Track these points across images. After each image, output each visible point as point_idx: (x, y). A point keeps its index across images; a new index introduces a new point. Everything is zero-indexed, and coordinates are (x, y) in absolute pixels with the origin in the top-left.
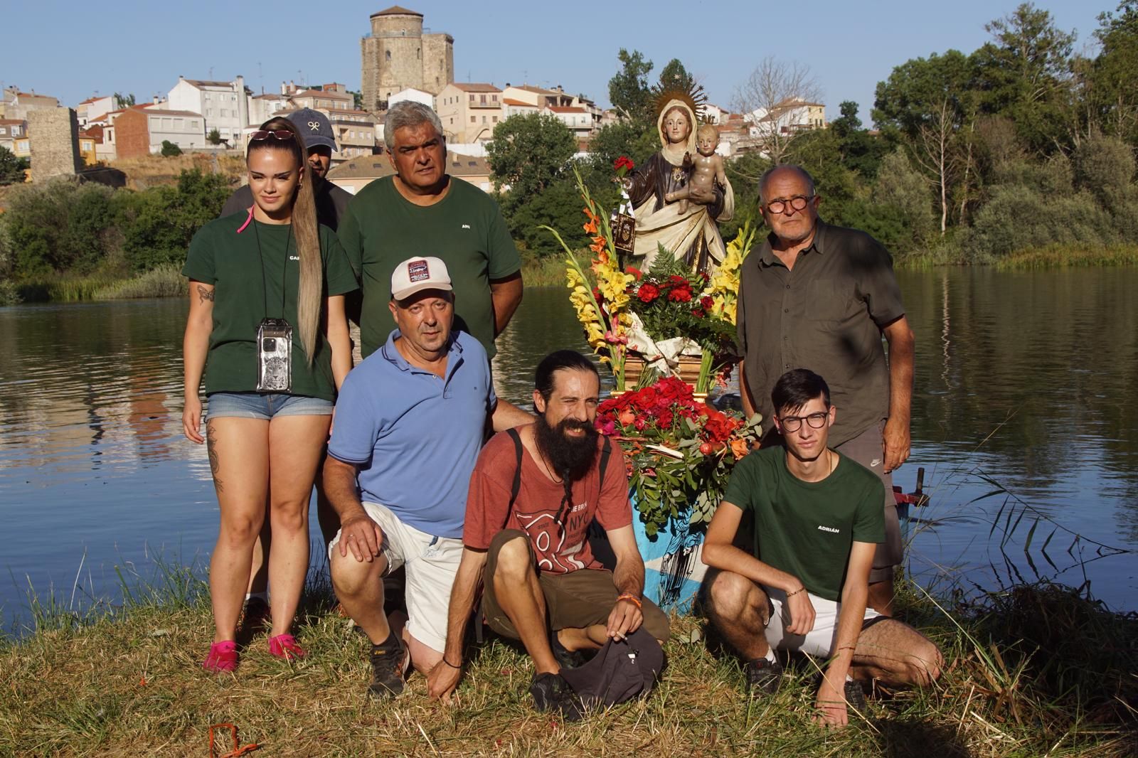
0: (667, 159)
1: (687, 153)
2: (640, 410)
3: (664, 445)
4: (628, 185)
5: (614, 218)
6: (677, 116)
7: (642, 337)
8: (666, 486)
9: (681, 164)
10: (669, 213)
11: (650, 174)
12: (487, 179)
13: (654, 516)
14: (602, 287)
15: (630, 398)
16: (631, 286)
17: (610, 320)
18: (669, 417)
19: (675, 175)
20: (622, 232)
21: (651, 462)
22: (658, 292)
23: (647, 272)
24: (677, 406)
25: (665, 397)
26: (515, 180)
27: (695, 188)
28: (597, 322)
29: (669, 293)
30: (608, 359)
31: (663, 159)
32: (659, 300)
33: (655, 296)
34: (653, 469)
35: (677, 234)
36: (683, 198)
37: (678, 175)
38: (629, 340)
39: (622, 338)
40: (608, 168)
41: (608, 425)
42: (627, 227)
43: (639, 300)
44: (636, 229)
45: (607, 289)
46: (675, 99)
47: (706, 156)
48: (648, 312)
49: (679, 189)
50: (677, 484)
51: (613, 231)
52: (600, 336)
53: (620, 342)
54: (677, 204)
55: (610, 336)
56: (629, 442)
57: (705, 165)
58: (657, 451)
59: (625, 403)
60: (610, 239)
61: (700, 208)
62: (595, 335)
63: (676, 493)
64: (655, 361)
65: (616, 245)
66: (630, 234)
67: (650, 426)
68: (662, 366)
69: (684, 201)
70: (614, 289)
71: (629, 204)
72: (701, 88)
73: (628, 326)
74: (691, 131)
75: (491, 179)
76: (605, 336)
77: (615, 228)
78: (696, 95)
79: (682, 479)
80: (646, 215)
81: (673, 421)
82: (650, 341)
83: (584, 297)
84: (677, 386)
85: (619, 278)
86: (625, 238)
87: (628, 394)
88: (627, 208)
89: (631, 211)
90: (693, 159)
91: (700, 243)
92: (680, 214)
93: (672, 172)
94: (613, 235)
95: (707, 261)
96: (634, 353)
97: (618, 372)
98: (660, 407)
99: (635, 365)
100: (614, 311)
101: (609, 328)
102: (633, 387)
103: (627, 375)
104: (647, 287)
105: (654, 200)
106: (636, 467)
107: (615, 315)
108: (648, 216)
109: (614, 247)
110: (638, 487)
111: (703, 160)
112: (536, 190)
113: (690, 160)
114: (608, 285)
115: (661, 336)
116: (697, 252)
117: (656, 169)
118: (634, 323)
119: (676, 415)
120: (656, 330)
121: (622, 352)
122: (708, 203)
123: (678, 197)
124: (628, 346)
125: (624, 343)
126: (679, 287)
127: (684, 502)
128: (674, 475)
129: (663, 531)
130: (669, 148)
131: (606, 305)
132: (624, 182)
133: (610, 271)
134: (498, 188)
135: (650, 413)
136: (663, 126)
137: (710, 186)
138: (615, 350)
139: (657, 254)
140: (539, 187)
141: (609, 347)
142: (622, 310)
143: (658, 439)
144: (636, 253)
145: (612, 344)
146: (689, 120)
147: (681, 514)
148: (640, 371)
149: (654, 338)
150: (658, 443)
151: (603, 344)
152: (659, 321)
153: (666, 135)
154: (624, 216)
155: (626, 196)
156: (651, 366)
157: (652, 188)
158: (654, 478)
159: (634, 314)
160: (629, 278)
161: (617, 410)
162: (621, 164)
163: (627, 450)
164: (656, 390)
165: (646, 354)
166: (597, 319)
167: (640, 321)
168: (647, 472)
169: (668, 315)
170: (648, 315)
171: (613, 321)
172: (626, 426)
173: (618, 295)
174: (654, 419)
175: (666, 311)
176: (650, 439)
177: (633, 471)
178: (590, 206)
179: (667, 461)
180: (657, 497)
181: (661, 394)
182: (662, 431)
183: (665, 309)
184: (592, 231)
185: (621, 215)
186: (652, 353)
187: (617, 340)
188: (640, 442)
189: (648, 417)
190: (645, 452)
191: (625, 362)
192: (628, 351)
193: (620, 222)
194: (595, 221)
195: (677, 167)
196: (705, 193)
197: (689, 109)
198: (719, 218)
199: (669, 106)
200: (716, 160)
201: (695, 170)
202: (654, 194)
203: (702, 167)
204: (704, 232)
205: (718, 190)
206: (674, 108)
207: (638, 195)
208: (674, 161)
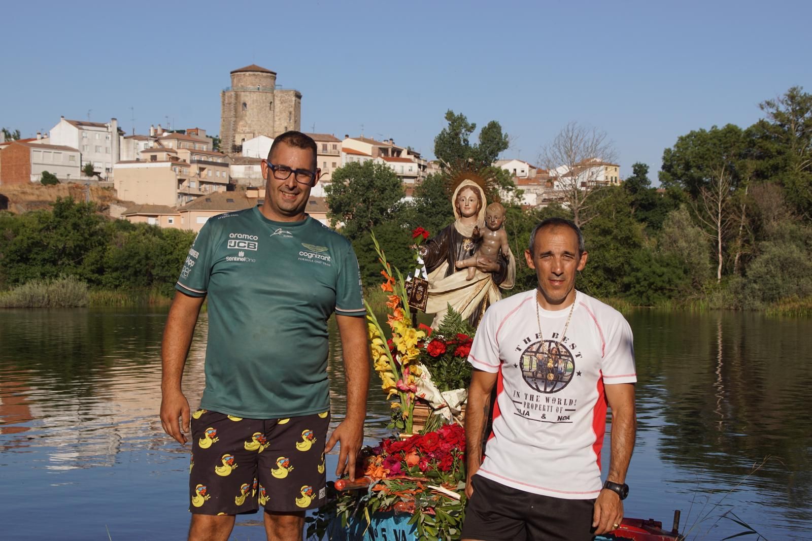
0: (459, 231)
1: (476, 227)
2: (424, 452)
3: (444, 486)
4: (423, 252)
5: (409, 280)
6: (469, 194)
7: (429, 387)
8: (444, 524)
9: (470, 236)
10: (459, 278)
11: (444, 243)
12: (325, 216)
14: (396, 341)
15: (417, 441)
16: (422, 341)
17: (402, 370)
18: (450, 460)
19: (465, 245)
20: (416, 293)
21: (431, 502)
22: (446, 348)
23: (437, 329)
24: (457, 451)
25: (447, 442)
26: (349, 219)
27: (482, 257)
28: (391, 371)
29: (455, 349)
30: (399, 405)
31: (455, 231)
32: (446, 355)
33: (443, 352)
34: (433, 509)
35: (465, 297)
36: (471, 266)
37: (467, 245)
38: (418, 389)
39: (412, 387)
40: (430, 211)
41: (395, 466)
42: (420, 288)
43: (429, 354)
44: (429, 291)
45: (401, 343)
46: (468, 179)
47: (493, 230)
49: (468, 258)
50: (454, 523)
51: (408, 291)
52: (392, 383)
53: (409, 391)
54: (465, 271)
55: (401, 385)
56: (413, 482)
57: (492, 238)
58: (437, 491)
59: (412, 445)
60: (404, 298)
61: (486, 275)
62: (388, 382)
63: (453, 531)
64: (440, 408)
65: (410, 304)
66: (423, 296)
67: (432, 468)
68: (446, 414)
69: (472, 269)
70: (406, 343)
71: (424, 268)
73: (418, 376)
74: (480, 208)
75: (328, 216)
76: (397, 384)
77: (409, 288)
78: (486, 177)
79: (458, 519)
80: (438, 278)
81: (453, 465)
82: (436, 391)
83: (380, 349)
84: (458, 432)
85: (412, 334)
86: (419, 298)
87: (415, 437)
88: (421, 272)
89: (425, 275)
90: (482, 232)
91: (485, 306)
92: (468, 280)
93: (462, 242)
94: (408, 294)
96: (422, 401)
97: (407, 417)
98: (442, 451)
99: (422, 410)
100: (405, 362)
101: (401, 375)
102: (420, 431)
103: (415, 419)
104: (435, 343)
105: (446, 265)
106: (418, 505)
107: (406, 366)
108: (440, 280)
109: (408, 306)
110: (419, 524)
111: (490, 234)
112: (367, 227)
113: (479, 234)
114: (401, 339)
115: (447, 387)
116: (482, 313)
117: (449, 238)
118: (423, 374)
119: (456, 459)
120: (442, 381)
121: (411, 399)
122: (493, 272)
123: (467, 265)
124: (417, 394)
125: (414, 392)
126: (463, 345)
128: (452, 514)
130: (461, 221)
131: (399, 356)
132: (420, 249)
133: (404, 327)
134: (334, 224)
135: (433, 456)
137: (495, 257)
138: (405, 396)
139: (447, 314)
140: (369, 225)
141: (400, 394)
142: (413, 362)
143: (439, 480)
144: (428, 311)
145: (403, 391)
146: (479, 197)
148: (427, 417)
149: (441, 388)
150: (438, 484)
151: (395, 391)
152: (445, 373)
153: (459, 209)
154: (418, 279)
155: (421, 262)
156: (437, 413)
157: (444, 255)
158: (433, 517)
159: (424, 365)
160: (421, 334)
161: (404, 452)
162: (418, 233)
163: (411, 488)
164: (439, 435)
165: (433, 402)
166: (391, 369)
167: (428, 372)
168: (427, 510)
169: (454, 369)
170: (435, 367)
171: (404, 371)
172: (411, 467)
173: (410, 349)
174: (436, 462)
175: (452, 365)
176: (432, 480)
177: (415, 509)
178: (386, 268)
179: (446, 501)
180: (436, 534)
181: (444, 439)
182: (443, 473)
183: (451, 363)
184: (388, 290)
185: (416, 278)
186: (438, 402)
187: (408, 388)
188: (422, 482)
189: (431, 460)
190: (427, 492)
191: (414, 408)
192: (416, 399)
193: (415, 283)
194: (391, 281)
195: (467, 238)
196: (490, 262)
197: (480, 189)
198: (502, 284)
199: (462, 185)
200: (501, 234)
201: (483, 242)
202: (446, 261)
203: (489, 239)
204: (488, 296)
205: (502, 260)
206: (467, 187)
207: (432, 261)
208: (465, 233)
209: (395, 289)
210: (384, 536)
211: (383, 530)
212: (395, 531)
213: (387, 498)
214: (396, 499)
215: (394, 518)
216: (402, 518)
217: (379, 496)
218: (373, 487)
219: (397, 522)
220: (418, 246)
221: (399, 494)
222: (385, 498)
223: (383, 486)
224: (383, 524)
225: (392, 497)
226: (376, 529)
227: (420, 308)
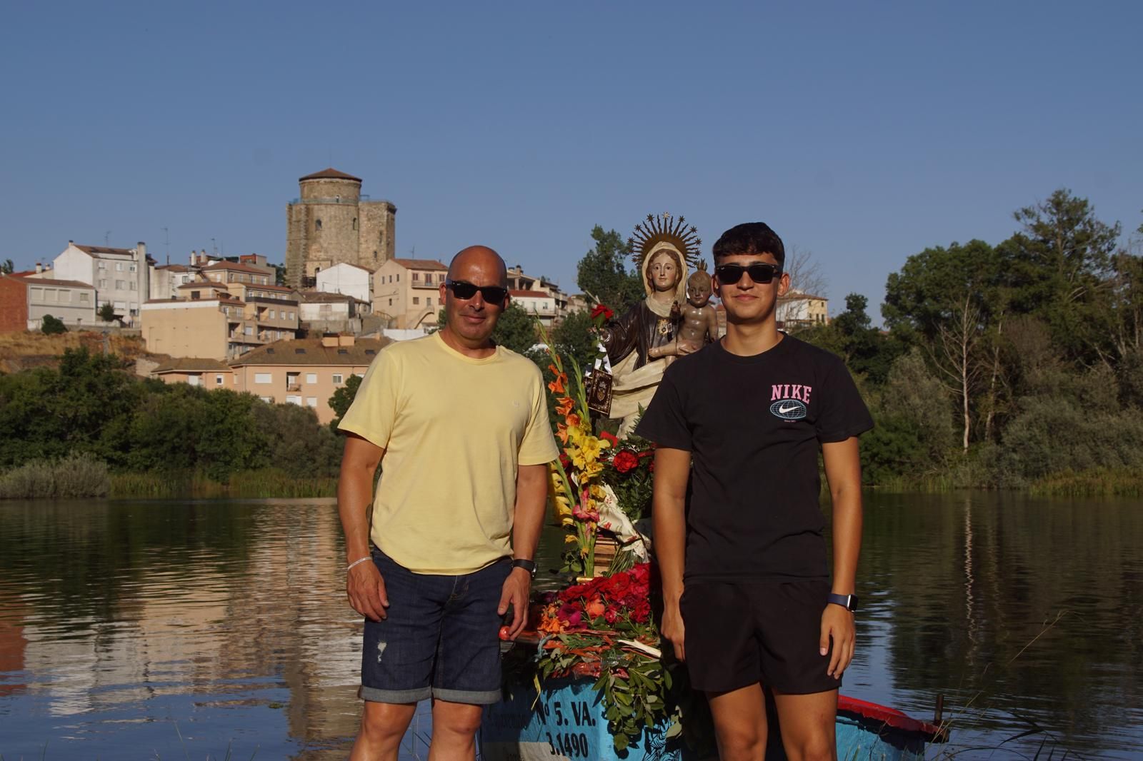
0: (651, 309)
1: (676, 303)
2: (611, 600)
3: (640, 641)
4: (605, 337)
5: (588, 374)
6: (665, 260)
7: (616, 514)
8: (640, 690)
9: (668, 315)
10: (652, 371)
11: (632, 325)
13: (624, 726)
14: (571, 452)
15: (601, 584)
16: (605, 454)
17: (580, 493)
18: (646, 608)
19: (661, 328)
20: (597, 390)
21: (624, 661)
22: (638, 462)
23: (625, 438)
25: (642, 585)
27: (684, 342)
28: (565, 494)
30: (576, 539)
31: (647, 309)
32: (638, 471)
33: (634, 466)
34: (625, 670)
36: (670, 354)
37: (664, 327)
38: (601, 517)
39: (593, 514)
41: (574, 616)
42: (603, 385)
43: (615, 470)
44: (613, 389)
45: (577, 456)
46: (664, 240)
47: (698, 307)
48: (624, 485)
49: (665, 344)
50: (654, 689)
51: (586, 390)
52: (567, 510)
53: (590, 519)
54: (662, 362)
55: (579, 511)
56: (597, 637)
57: (696, 317)
58: (630, 647)
59: (593, 590)
60: (582, 397)
62: (563, 509)
63: (652, 699)
64: (630, 543)
65: (589, 405)
67: (623, 618)
68: (638, 549)
69: (670, 358)
70: (585, 456)
72: (694, 230)
73: (601, 500)
74: (680, 278)
76: (573, 511)
77: (589, 386)
78: (687, 238)
79: (659, 682)
80: (625, 372)
81: (650, 614)
82: (624, 519)
86: (601, 398)
87: (597, 580)
88: (603, 363)
89: (607, 367)
90: (683, 310)
93: (657, 324)
94: (587, 394)
96: (606, 533)
97: (587, 555)
98: (635, 597)
99: (607, 547)
100: (584, 481)
101: (578, 502)
102: (604, 573)
103: (597, 559)
104: (624, 455)
105: (635, 356)
106: (605, 666)
107: (585, 487)
108: (627, 373)
109: (587, 407)
110: (607, 690)
111: (694, 312)
113: (679, 310)
114: (578, 451)
115: (639, 514)
117: (638, 319)
118: (608, 497)
120: (633, 507)
121: (591, 530)
123: (663, 353)
124: (599, 524)
127: (660, 711)
128: (651, 677)
129: (635, 746)
130: (654, 297)
131: (576, 475)
132: (601, 333)
133: (581, 435)
135: (623, 603)
136: (648, 271)
137: (700, 342)
138: (584, 528)
139: (637, 418)
141: (577, 524)
142: (594, 481)
143: (632, 634)
144: (612, 416)
145: (581, 520)
146: (679, 265)
147: (656, 726)
148: (613, 555)
149: (631, 515)
150: (632, 639)
151: (570, 521)
152: (637, 496)
153: (651, 281)
154: (599, 372)
155: (603, 350)
156: (626, 549)
157: (634, 342)
158: (625, 680)
159: (608, 486)
160: (604, 444)
161: (584, 599)
163: (595, 644)
164: (631, 576)
165: (621, 534)
166: (565, 492)
167: (614, 496)
168: (617, 672)
169: (649, 490)
170: (624, 488)
171: (583, 494)
172: (594, 618)
173: (590, 463)
174: (628, 611)
175: (646, 484)
176: (623, 633)
177: (601, 671)
178: (556, 361)
179: (642, 660)
180: (630, 702)
181: (637, 581)
182: (637, 624)
183: (644, 482)
184: (558, 390)
185: (596, 371)
186: (628, 533)
187: (587, 516)
188: (610, 637)
189: (621, 608)
190: (616, 649)
191: (595, 544)
192: (598, 530)
193: (595, 378)
194: (561, 378)
195: (663, 319)
196: (694, 349)
197: (679, 253)
199: (655, 249)
200: (709, 311)
201: (685, 322)
202: (634, 349)
203: (692, 319)
206: (662, 251)
207: (617, 349)
208: (660, 312)
209: (567, 389)
210: (559, 713)
211: (557, 705)
212: (573, 704)
213: (563, 659)
214: (574, 660)
215: (572, 687)
216: (583, 686)
217: (553, 656)
218: (545, 644)
219: (576, 692)
220: (598, 329)
221: (579, 654)
222: (561, 659)
223: (558, 643)
224: (557, 697)
225: (570, 657)
226: (546, 705)
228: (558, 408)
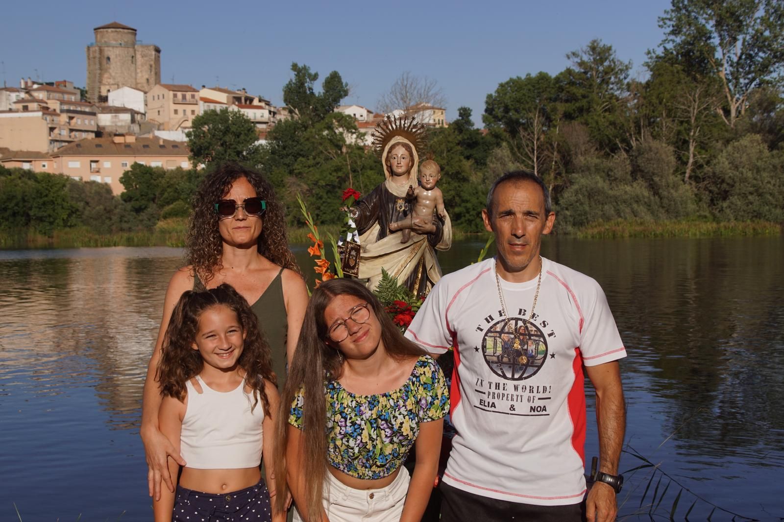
0: (390, 191)
1: (411, 187)
4: (354, 214)
5: (340, 243)
6: (401, 151)
9: (404, 195)
11: (375, 204)
12: (186, 159)
19: (398, 205)
20: (349, 258)
26: (209, 161)
27: (418, 218)
31: (387, 191)
35: (400, 261)
36: (406, 228)
37: (401, 205)
40: (281, 153)
42: (353, 253)
44: (361, 255)
46: (399, 135)
47: (427, 189)
49: (401, 219)
51: (341, 257)
54: (399, 234)
57: (427, 198)
60: (339, 266)
61: (421, 237)
65: (343, 270)
66: (356, 261)
69: (407, 231)
74: (413, 165)
75: (190, 159)
77: (342, 253)
80: (371, 242)
86: (352, 264)
88: (353, 236)
89: (357, 239)
90: (416, 192)
91: (421, 270)
92: (403, 243)
93: (395, 202)
94: (341, 260)
95: (426, 286)
109: (342, 272)
111: (425, 193)
113: (413, 192)
116: (418, 277)
117: (380, 197)
122: (428, 233)
123: (401, 227)
126: (402, 313)
130: (392, 180)
132: (351, 212)
134: (195, 166)
136: (387, 160)
137: (430, 217)
139: (381, 278)
144: (360, 276)
146: (411, 155)
153: (390, 168)
154: (351, 243)
157: (376, 216)
162: (349, 194)
178: (314, 231)
184: (316, 254)
185: (348, 242)
193: (347, 248)
194: (318, 244)
195: (400, 198)
196: (426, 223)
197: (412, 145)
198: (437, 246)
199: (393, 141)
200: (437, 193)
201: (417, 202)
202: (377, 222)
203: (424, 199)
204: (424, 259)
205: (437, 220)
206: (398, 144)
207: (363, 223)
208: (398, 193)
209: (323, 252)
220: (348, 208)
227: (354, 274)
228: (316, 268)
